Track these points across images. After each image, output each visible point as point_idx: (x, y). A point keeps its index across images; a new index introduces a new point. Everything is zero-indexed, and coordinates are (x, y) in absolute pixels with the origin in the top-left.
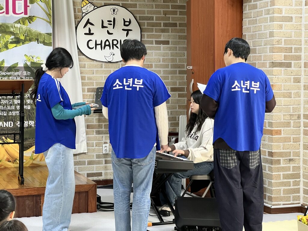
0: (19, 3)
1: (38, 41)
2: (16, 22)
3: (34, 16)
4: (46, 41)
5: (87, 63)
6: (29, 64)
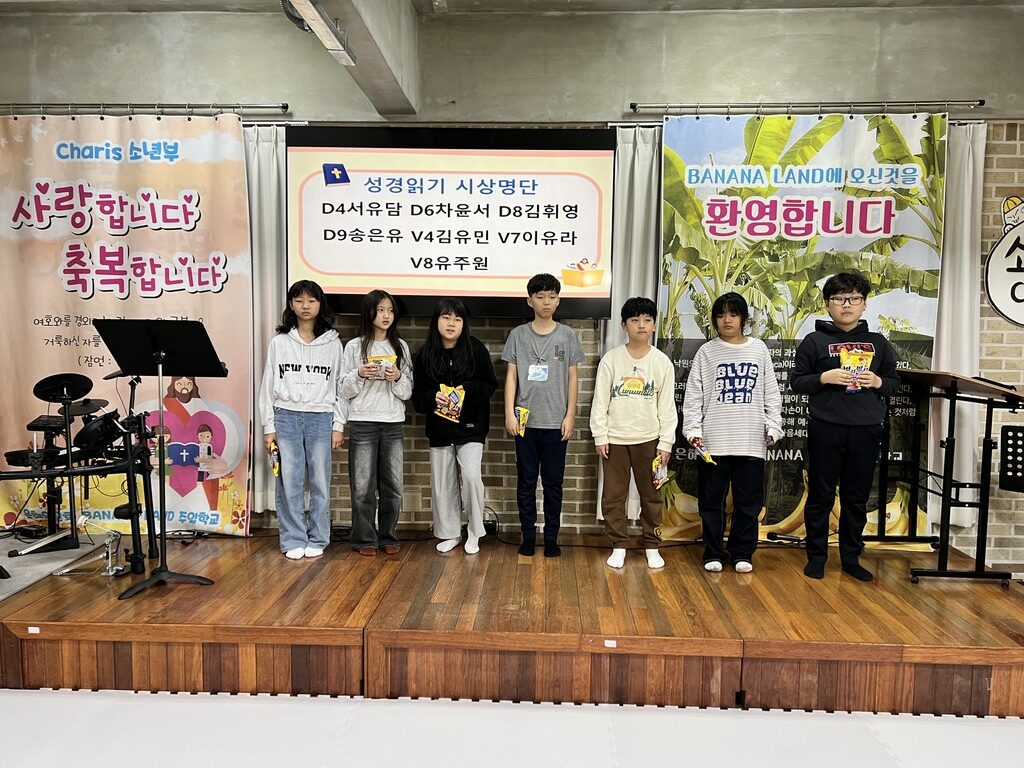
0: (874, 210)
1: (907, 287)
2: (864, 250)
3: (902, 236)
4: (925, 287)
5: (1009, 331)
6: (886, 334)
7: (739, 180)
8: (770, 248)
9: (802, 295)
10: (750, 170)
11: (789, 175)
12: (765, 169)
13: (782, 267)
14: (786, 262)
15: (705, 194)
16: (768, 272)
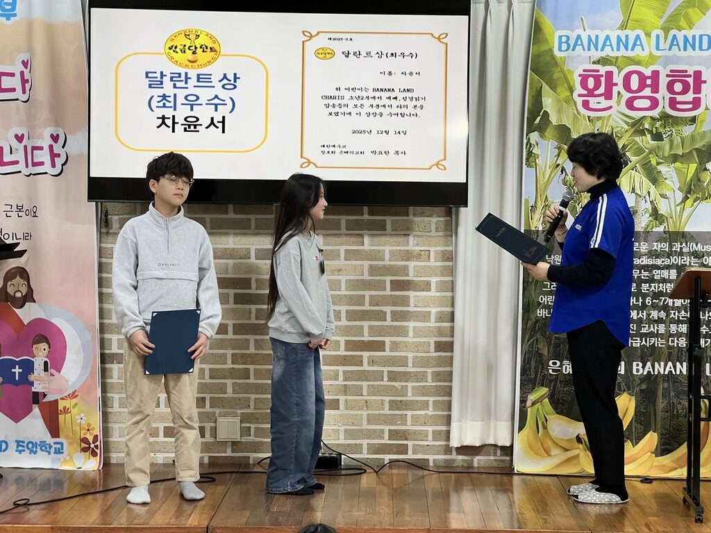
7: (615, 48)
8: (652, 125)
9: (691, 180)
10: (627, 36)
11: (672, 41)
12: (646, 35)
13: (667, 147)
14: (671, 142)
15: (577, 63)
16: (650, 152)
